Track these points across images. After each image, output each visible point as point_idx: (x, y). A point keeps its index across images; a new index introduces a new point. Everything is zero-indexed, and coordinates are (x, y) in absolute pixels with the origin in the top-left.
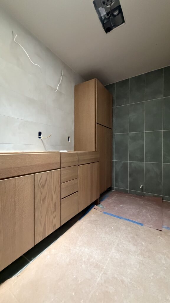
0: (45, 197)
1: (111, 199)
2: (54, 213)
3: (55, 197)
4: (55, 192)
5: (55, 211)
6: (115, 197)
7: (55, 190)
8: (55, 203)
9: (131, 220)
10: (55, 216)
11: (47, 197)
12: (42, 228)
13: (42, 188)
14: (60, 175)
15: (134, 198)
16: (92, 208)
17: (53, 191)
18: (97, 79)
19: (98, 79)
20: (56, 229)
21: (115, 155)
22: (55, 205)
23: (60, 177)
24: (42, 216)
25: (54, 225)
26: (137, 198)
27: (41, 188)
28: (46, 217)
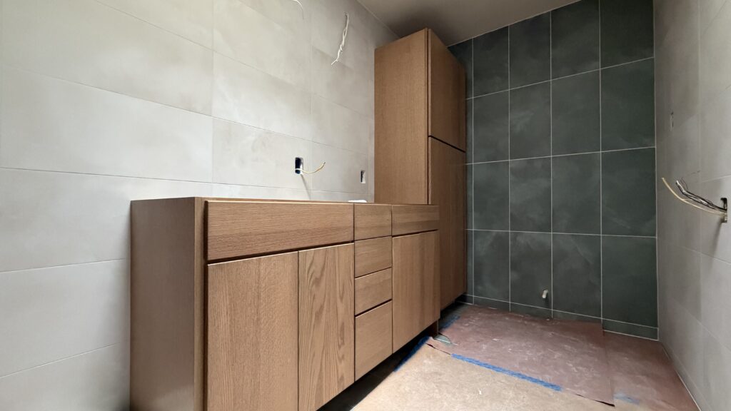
0: (322, 307)
1: (467, 325)
2: (340, 347)
3: (344, 311)
4: (341, 298)
5: (343, 343)
6: (477, 319)
7: (343, 293)
8: (343, 323)
9: (528, 375)
10: (343, 356)
11: (325, 309)
12: (315, 383)
13: (314, 286)
14: (352, 257)
15: (526, 322)
16: (423, 343)
17: (338, 296)
18: (430, 30)
19: (433, 30)
20: (345, 388)
21: (473, 215)
22: (342, 329)
23: (352, 262)
24: (314, 355)
25: (340, 377)
26: (534, 324)
27: (312, 286)
28: (322, 357)
